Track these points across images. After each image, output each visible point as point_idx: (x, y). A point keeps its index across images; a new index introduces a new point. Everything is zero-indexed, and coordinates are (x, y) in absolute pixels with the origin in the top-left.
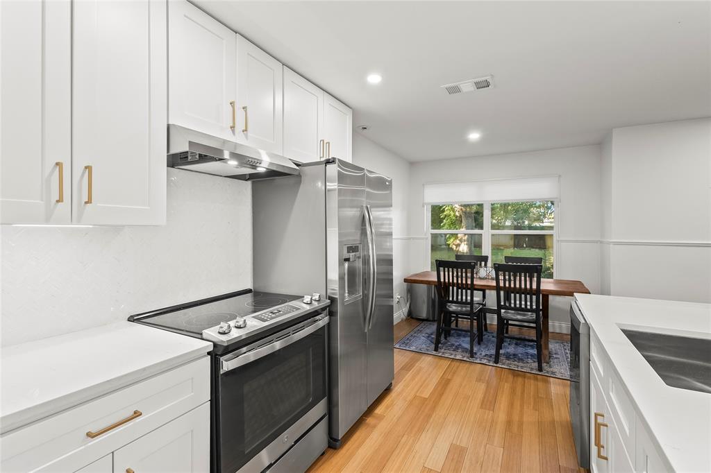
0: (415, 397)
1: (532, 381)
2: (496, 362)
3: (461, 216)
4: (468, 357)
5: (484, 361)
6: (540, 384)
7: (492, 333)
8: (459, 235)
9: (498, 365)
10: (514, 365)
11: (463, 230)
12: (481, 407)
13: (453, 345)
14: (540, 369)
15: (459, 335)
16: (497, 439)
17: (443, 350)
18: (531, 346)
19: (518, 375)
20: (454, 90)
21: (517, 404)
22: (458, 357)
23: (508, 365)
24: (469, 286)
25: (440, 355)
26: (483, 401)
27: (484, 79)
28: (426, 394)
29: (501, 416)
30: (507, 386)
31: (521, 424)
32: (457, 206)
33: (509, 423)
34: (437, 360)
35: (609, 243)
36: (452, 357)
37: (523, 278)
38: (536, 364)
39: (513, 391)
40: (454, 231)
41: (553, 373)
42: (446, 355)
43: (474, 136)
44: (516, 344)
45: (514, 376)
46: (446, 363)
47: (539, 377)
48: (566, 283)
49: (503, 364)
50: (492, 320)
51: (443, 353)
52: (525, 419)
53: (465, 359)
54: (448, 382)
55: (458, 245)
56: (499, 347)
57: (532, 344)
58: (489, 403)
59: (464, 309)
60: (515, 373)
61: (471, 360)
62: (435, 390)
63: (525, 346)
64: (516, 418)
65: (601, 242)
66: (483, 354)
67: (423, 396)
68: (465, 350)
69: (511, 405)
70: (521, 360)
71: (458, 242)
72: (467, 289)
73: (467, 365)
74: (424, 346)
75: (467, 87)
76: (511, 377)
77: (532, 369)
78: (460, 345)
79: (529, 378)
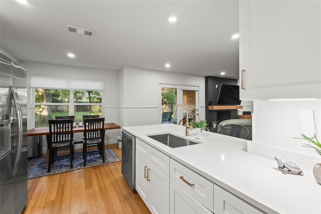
0: (46, 203)
1: (102, 168)
2: (85, 166)
3: (43, 95)
4: (69, 169)
5: (79, 168)
6: (106, 168)
7: (76, 153)
8: (42, 106)
9: (86, 167)
10: (93, 164)
11: (45, 103)
12: (86, 189)
13: (58, 166)
14: (104, 162)
15: (59, 160)
16: (99, 198)
17: (53, 171)
18: (96, 154)
19: (96, 168)
20: (73, 30)
21: (101, 180)
22: (64, 171)
23: (90, 165)
24: (70, 132)
25: (52, 173)
26: (86, 186)
27: (90, 31)
28: (53, 198)
29: (97, 188)
30: (93, 175)
31: (105, 187)
32: (40, 89)
33: (101, 189)
34: (51, 177)
35: (123, 108)
36: (60, 172)
37: (97, 124)
38: (102, 160)
39: (97, 175)
40: (39, 104)
41: (109, 161)
42: (56, 172)
43: (71, 55)
44: (90, 155)
45: (95, 169)
46: (58, 176)
47: (104, 165)
48: (108, 125)
49: (88, 165)
50: (79, 147)
51: (54, 172)
52: (106, 184)
53: (68, 170)
54: (63, 186)
55: (41, 112)
56: (85, 158)
57: (96, 153)
58: (89, 185)
59: (65, 144)
60: (95, 167)
61: (72, 169)
62: (57, 192)
63: (94, 154)
64: (102, 186)
65: (118, 108)
66: (77, 164)
67: (52, 199)
68: (66, 166)
69: (98, 181)
70: (95, 161)
71: (41, 110)
72: (68, 133)
73: (71, 173)
74: (39, 172)
75: (80, 31)
76: (93, 170)
77: (100, 163)
78: (62, 164)
79: (101, 167)
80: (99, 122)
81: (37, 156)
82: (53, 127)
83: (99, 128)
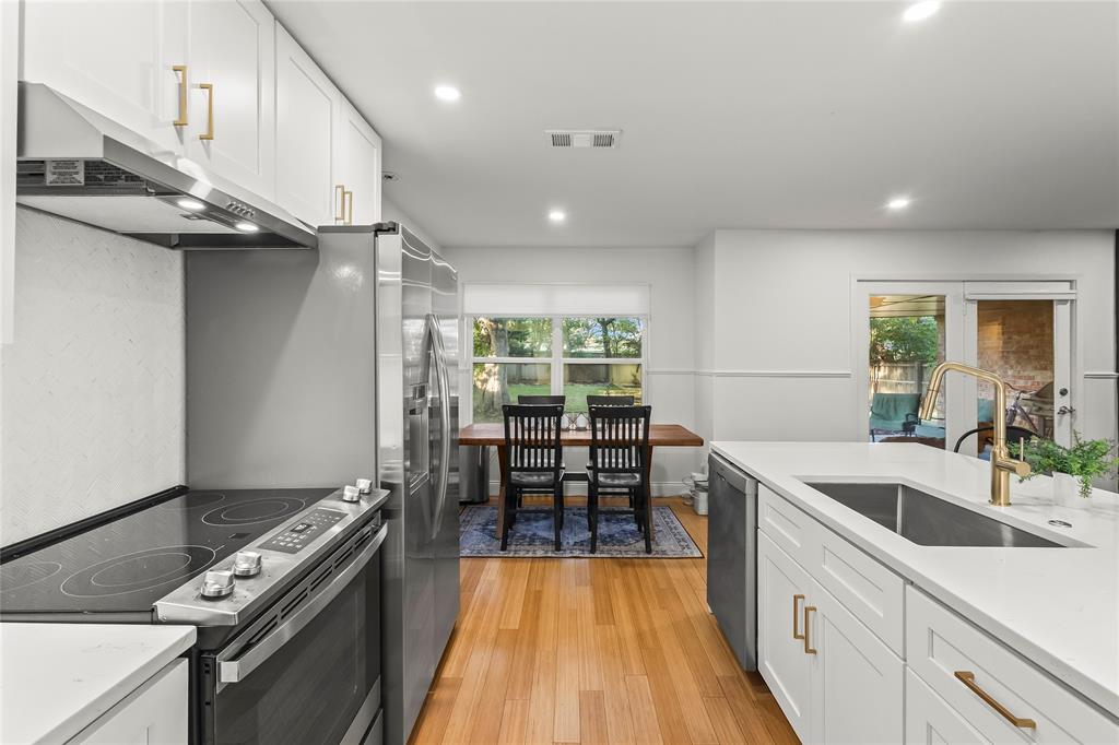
0: (499, 631)
1: (644, 569)
2: (593, 551)
3: (489, 335)
4: (553, 551)
5: (577, 553)
6: (656, 571)
7: (570, 509)
8: (486, 365)
9: (595, 555)
10: (616, 551)
11: (493, 357)
12: (597, 624)
13: (524, 536)
14: (649, 550)
15: (528, 520)
16: (636, 666)
17: (513, 547)
18: (625, 519)
19: (626, 565)
20: (562, 141)
21: (640, 608)
22: (540, 553)
23: (608, 551)
24: (553, 443)
25: (511, 555)
26: (596, 613)
28: (514, 623)
29: (628, 629)
30: (617, 584)
31: (654, 632)
32: (481, 319)
33: (640, 635)
34: (510, 564)
35: (711, 375)
36: (530, 555)
37: (627, 426)
38: (642, 544)
39: (627, 586)
40: (480, 359)
41: (664, 552)
42: (522, 554)
43: (557, 216)
44: (607, 520)
45: (620, 566)
46: (526, 565)
47: (651, 560)
48: (663, 429)
49: (602, 552)
50: (576, 491)
51: (515, 551)
52: (656, 625)
53: (549, 555)
54: (538, 596)
55: (485, 381)
56: (592, 527)
57: (624, 516)
58: (605, 614)
59: (542, 478)
60: (623, 563)
61: (559, 554)
62: (524, 612)
63: (618, 521)
64: (645, 627)
65: (695, 373)
66: (571, 542)
67: (512, 627)
68: (545, 541)
69: (633, 608)
70: (621, 542)
71: (485, 376)
72: (549, 447)
73: (556, 563)
74: (483, 546)
75: (582, 140)
76: (617, 569)
77: (638, 552)
78: (534, 534)
79: (640, 565)
80: (634, 419)
81: (477, 500)
82: (512, 425)
83: (634, 437)
